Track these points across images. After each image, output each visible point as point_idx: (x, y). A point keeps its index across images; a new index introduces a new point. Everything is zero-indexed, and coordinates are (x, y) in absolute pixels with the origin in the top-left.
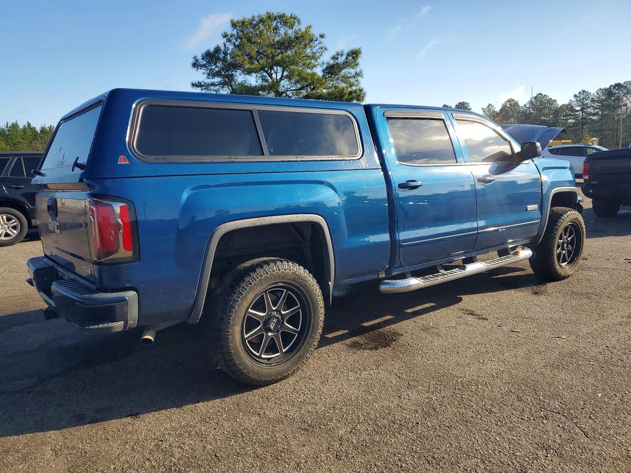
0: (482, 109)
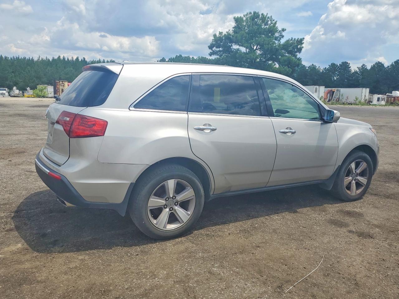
0: (358, 68)
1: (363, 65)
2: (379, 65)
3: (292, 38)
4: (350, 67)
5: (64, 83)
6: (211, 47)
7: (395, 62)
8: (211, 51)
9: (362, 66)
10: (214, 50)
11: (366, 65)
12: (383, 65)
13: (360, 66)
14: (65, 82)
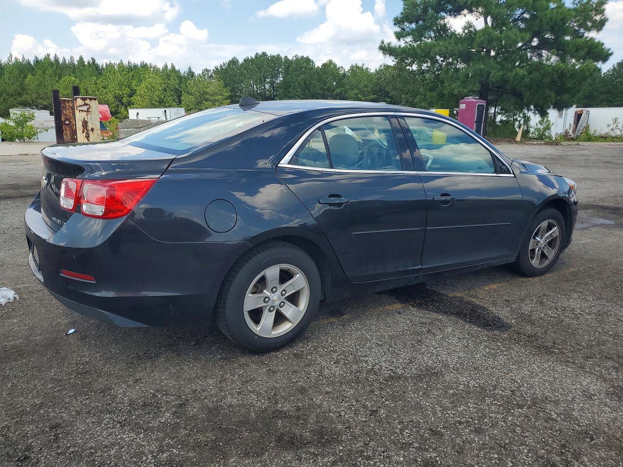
5: (88, 102)
6: (397, 22)
8: (398, 29)
14: (91, 99)
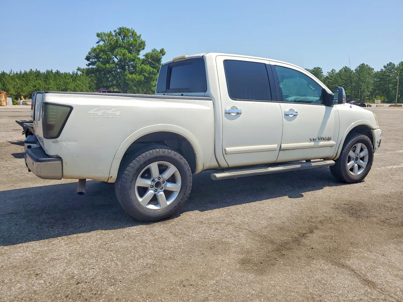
1: (333, 69)
2: (346, 70)
3: (154, 49)
4: (323, 72)
7: (359, 67)
9: (332, 71)
10: (91, 61)
11: (335, 70)
12: (349, 70)
13: (330, 71)
